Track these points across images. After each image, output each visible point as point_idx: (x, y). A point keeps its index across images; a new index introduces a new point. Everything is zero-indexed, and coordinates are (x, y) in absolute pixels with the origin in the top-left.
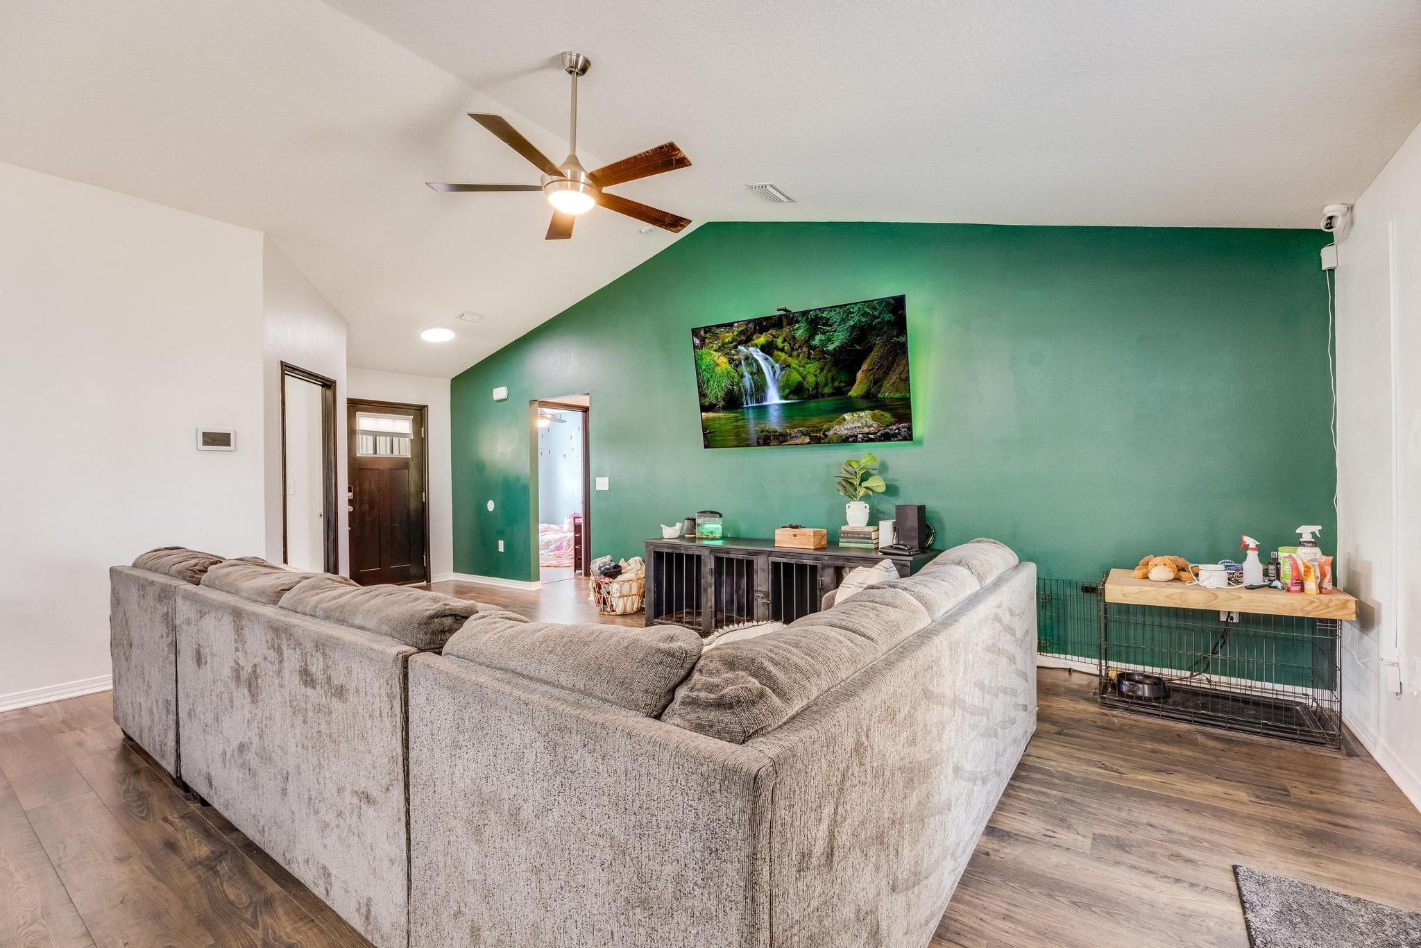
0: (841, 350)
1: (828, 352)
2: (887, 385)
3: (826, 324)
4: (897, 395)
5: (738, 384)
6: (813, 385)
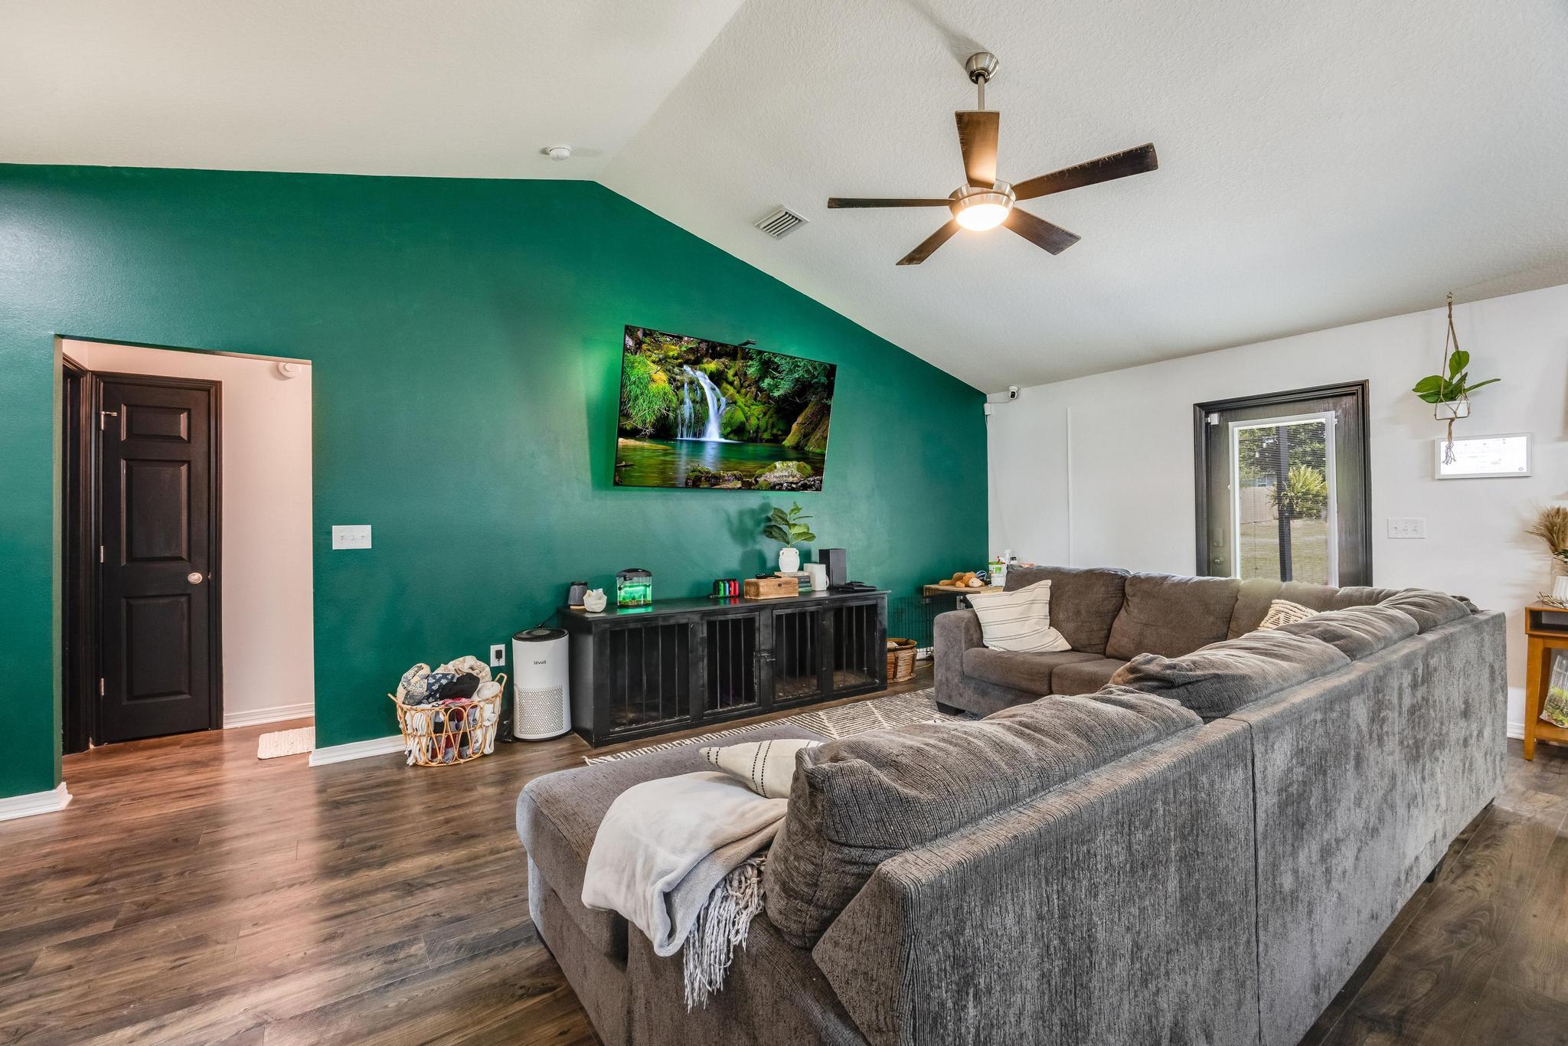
0: (784, 399)
2: (813, 440)
3: (776, 370)
4: (816, 450)
5: (675, 411)
6: (754, 428)
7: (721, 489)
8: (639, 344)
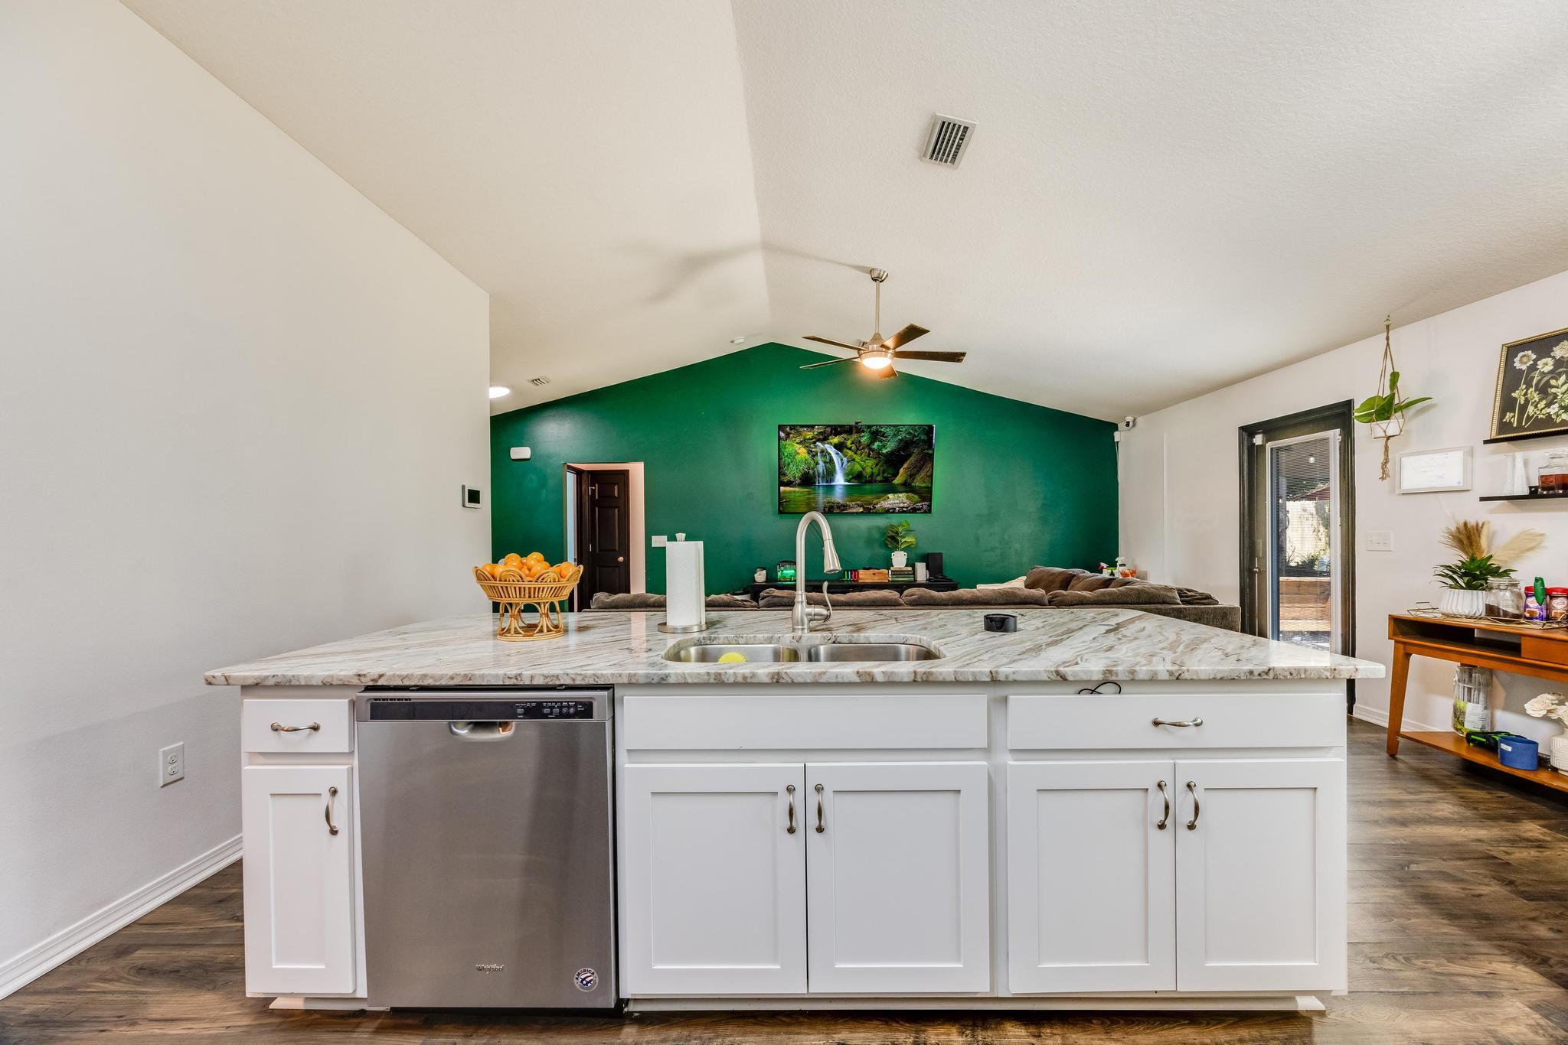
0: (891, 453)
1: (882, 454)
2: (918, 478)
3: (883, 436)
4: (924, 485)
5: (813, 469)
6: (869, 474)
7: (848, 513)
8: (788, 435)
